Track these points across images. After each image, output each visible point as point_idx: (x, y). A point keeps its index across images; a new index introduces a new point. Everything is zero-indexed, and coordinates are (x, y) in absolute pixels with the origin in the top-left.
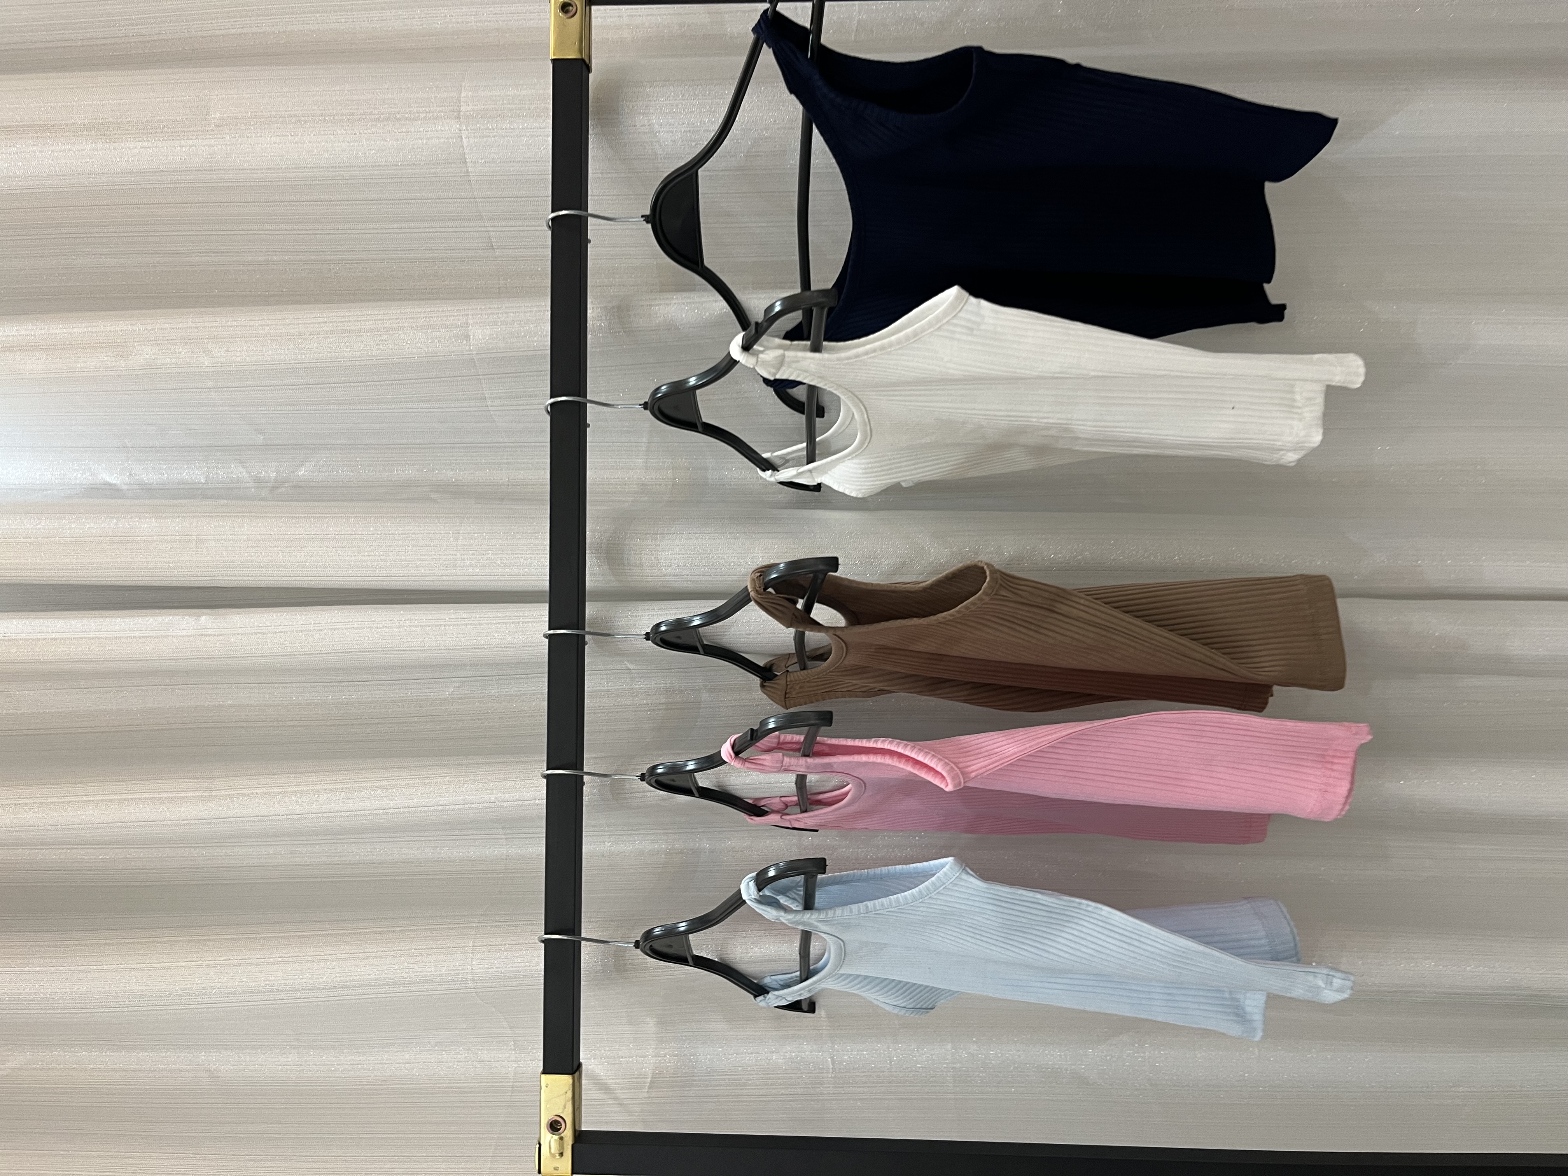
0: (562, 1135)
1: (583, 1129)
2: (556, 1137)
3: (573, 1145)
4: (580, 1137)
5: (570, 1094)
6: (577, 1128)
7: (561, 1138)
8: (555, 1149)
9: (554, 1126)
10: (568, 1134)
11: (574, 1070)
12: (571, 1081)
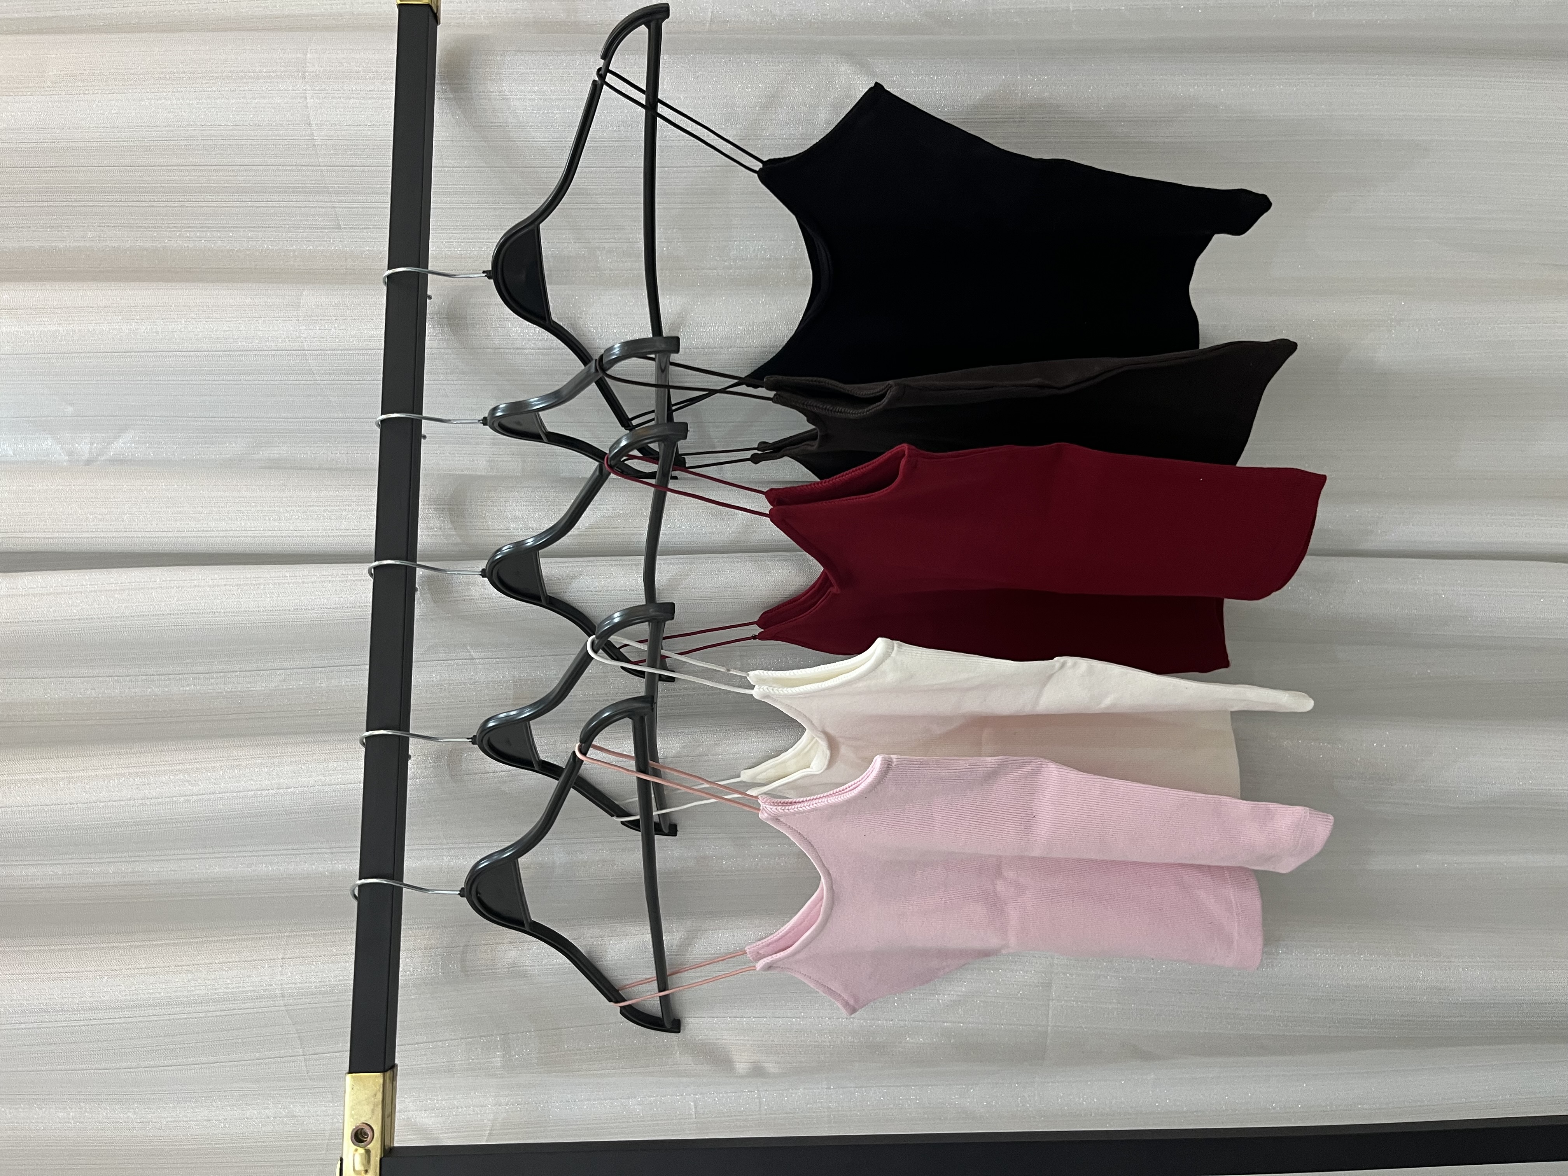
0: (369, 1147)
1: (396, 1145)
2: (361, 1151)
3: (381, 1160)
4: (389, 1152)
5: (380, 1096)
6: (387, 1142)
7: (368, 1152)
8: (359, 1167)
9: (359, 1136)
10: (375, 1147)
11: (387, 1067)
12: (381, 1081)
